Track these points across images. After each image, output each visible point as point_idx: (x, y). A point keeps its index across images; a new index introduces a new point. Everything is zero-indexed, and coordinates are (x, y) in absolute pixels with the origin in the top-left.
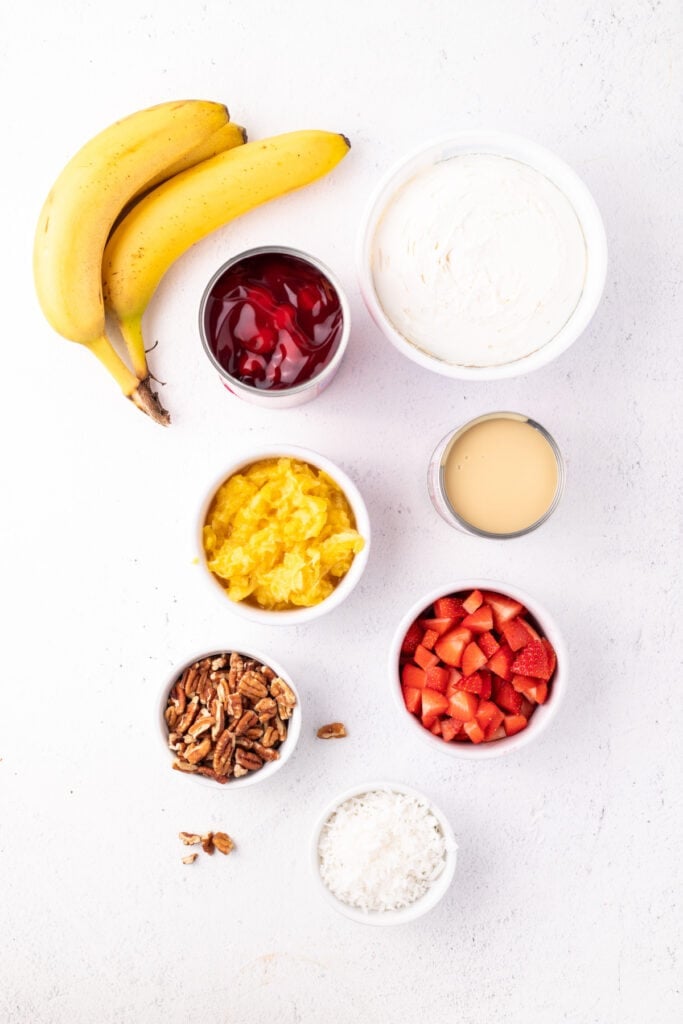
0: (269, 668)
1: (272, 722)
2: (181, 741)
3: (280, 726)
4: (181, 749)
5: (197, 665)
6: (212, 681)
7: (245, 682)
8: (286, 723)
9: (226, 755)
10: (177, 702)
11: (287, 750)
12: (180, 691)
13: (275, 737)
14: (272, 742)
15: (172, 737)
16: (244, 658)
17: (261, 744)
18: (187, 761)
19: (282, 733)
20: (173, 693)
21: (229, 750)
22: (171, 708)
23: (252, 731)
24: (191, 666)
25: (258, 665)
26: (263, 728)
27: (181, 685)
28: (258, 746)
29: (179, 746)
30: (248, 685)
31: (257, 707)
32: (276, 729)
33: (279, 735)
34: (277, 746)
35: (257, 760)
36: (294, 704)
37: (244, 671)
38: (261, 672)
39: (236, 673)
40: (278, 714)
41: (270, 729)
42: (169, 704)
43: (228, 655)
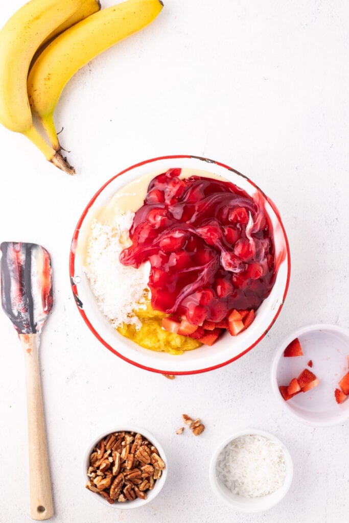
0: (156, 449)
1: (148, 479)
2: (95, 472)
3: (152, 481)
4: (94, 476)
5: (117, 434)
6: (122, 445)
7: (141, 453)
8: (155, 481)
9: (118, 488)
10: (99, 452)
11: (152, 495)
12: (103, 446)
13: (147, 487)
14: (145, 489)
15: (91, 469)
16: (144, 438)
17: (138, 488)
18: (96, 486)
19: (151, 485)
20: (98, 446)
21: (120, 485)
22: (95, 453)
23: (136, 480)
24: (113, 434)
25: (150, 444)
26: (142, 479)
27: (105, 443)
28: (136, 489)
29: (93, 474)
30: (142, 455)
31: (143, 468)
32: (149, 482)
33: (149, 486)
34: (146, 491)
35: (132, 496)
36: (164, 468)
37: (141, 445)
38: (150, 449)
39: (137, 446)
40: (153, 475)
41: (146, 481)
42: (94, 451)
43: (135, 434)
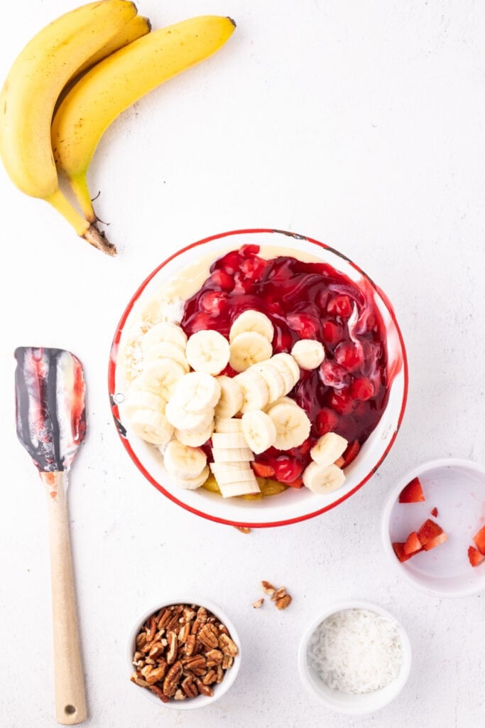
0: (225, 627)
1: (215, 668)
2: (143, 659)
3: (220, 672)
4: (142, 665)
5: (173, 608)
6: (179, 623)
7: (205, 633)
8: (224, 671)
9: (175, 681)
10: (149, 631)
11: (221, 690)
12: (153, 624)
13: (213, 680)
14: (210, 682)
15: (137, 655)
16: (209, 614)
17: (202, 680)
18: (144, 678)
19: (219, 677)
20: (147, 624)
21: (177, 677)
22: (143, 634)
23: (198, 669)
24: (168, 607)
25: (217, 622)
26: (206, 669)
27: (156, 619)
28: (199, 682)
29: (140, 663)
30: (206, 636)
31: (208, 654)
32: (216, 673)
33: (217, 679)
34: (212, 686)
35: (193, 692)
36: (236, 653)
37: (205, 623)
38: (218, 628)
39: (199, 624)
40: (222, 664)
41: (213, 672)
42: (142, 631)
43: (197, 608)
